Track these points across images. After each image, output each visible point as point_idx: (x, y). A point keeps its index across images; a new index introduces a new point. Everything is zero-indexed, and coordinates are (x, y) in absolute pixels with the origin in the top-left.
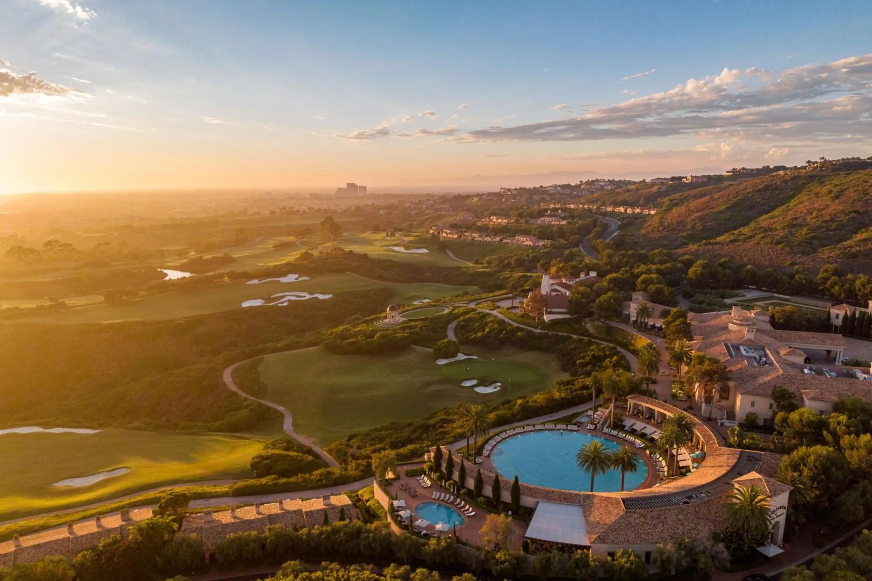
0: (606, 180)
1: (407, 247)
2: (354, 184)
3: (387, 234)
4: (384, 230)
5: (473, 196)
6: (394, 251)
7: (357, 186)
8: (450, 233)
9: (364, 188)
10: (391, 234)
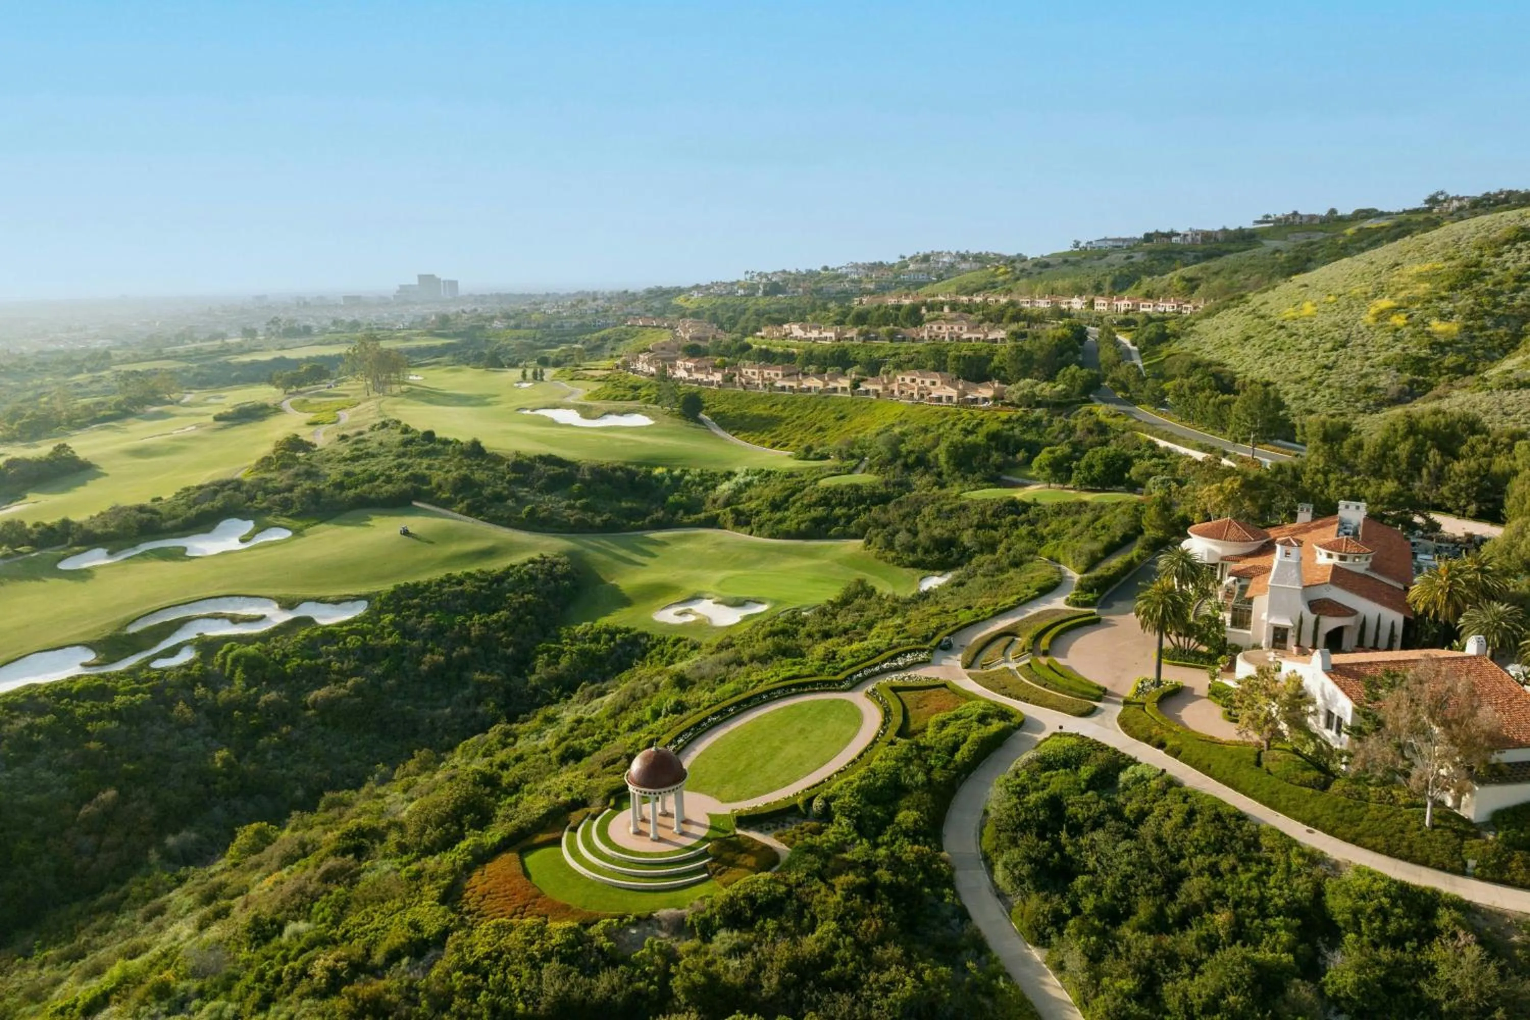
0: (954, 253)
1: (586, 412)
2: (432, 277)
3: (524, 375)
4: (513, 365)
5: (690, 290)
6: (553, 423)
7: (439, 280)
8: (698, 369)
9: (453, 284)
10: (535, 374)
